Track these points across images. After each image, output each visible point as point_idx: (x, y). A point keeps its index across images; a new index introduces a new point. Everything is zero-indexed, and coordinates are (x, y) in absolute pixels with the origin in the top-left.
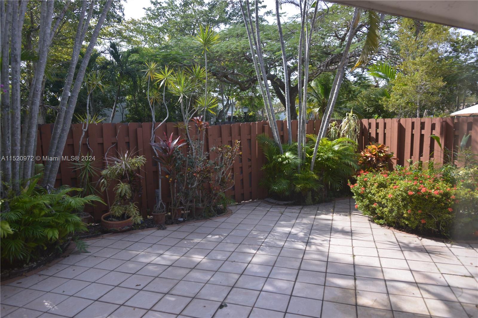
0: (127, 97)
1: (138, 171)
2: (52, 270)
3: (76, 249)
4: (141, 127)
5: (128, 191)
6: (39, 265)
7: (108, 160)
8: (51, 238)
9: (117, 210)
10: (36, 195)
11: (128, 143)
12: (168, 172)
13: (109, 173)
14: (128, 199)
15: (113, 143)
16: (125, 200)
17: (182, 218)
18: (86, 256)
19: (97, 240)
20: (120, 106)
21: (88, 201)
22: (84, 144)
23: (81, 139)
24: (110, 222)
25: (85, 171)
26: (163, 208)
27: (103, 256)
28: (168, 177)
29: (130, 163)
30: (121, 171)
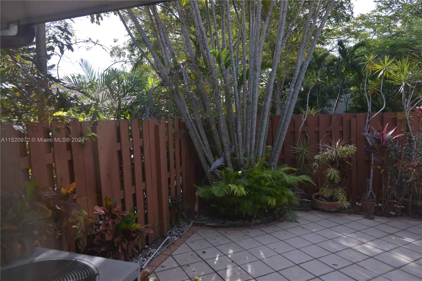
0: (352, 89)
1: (349, 159)
2: (270, 229)
3: (289, 218)
4: (356, 117)
5: (337, 176)
6: (262, 223)
7: (322, 147)
8: (270, 204)
9: (326, 192)
10: (264, 169)
11: (341, 132)
12: (381, 162)
13: (321, 158)
14: (336, 184)
15: (327, 132)
16: (333, 184)
18: (295, 225)
19: (307, 214)
20: (345, 96)
21: (301, 180)
22: (303, 132)
23: (301, 127)
24: (319, 201)
25: (302, 155)
26: (373, 198)
27: (309, 229)
28: (379, 168)
29: (340, 150)
30: (332, 157)
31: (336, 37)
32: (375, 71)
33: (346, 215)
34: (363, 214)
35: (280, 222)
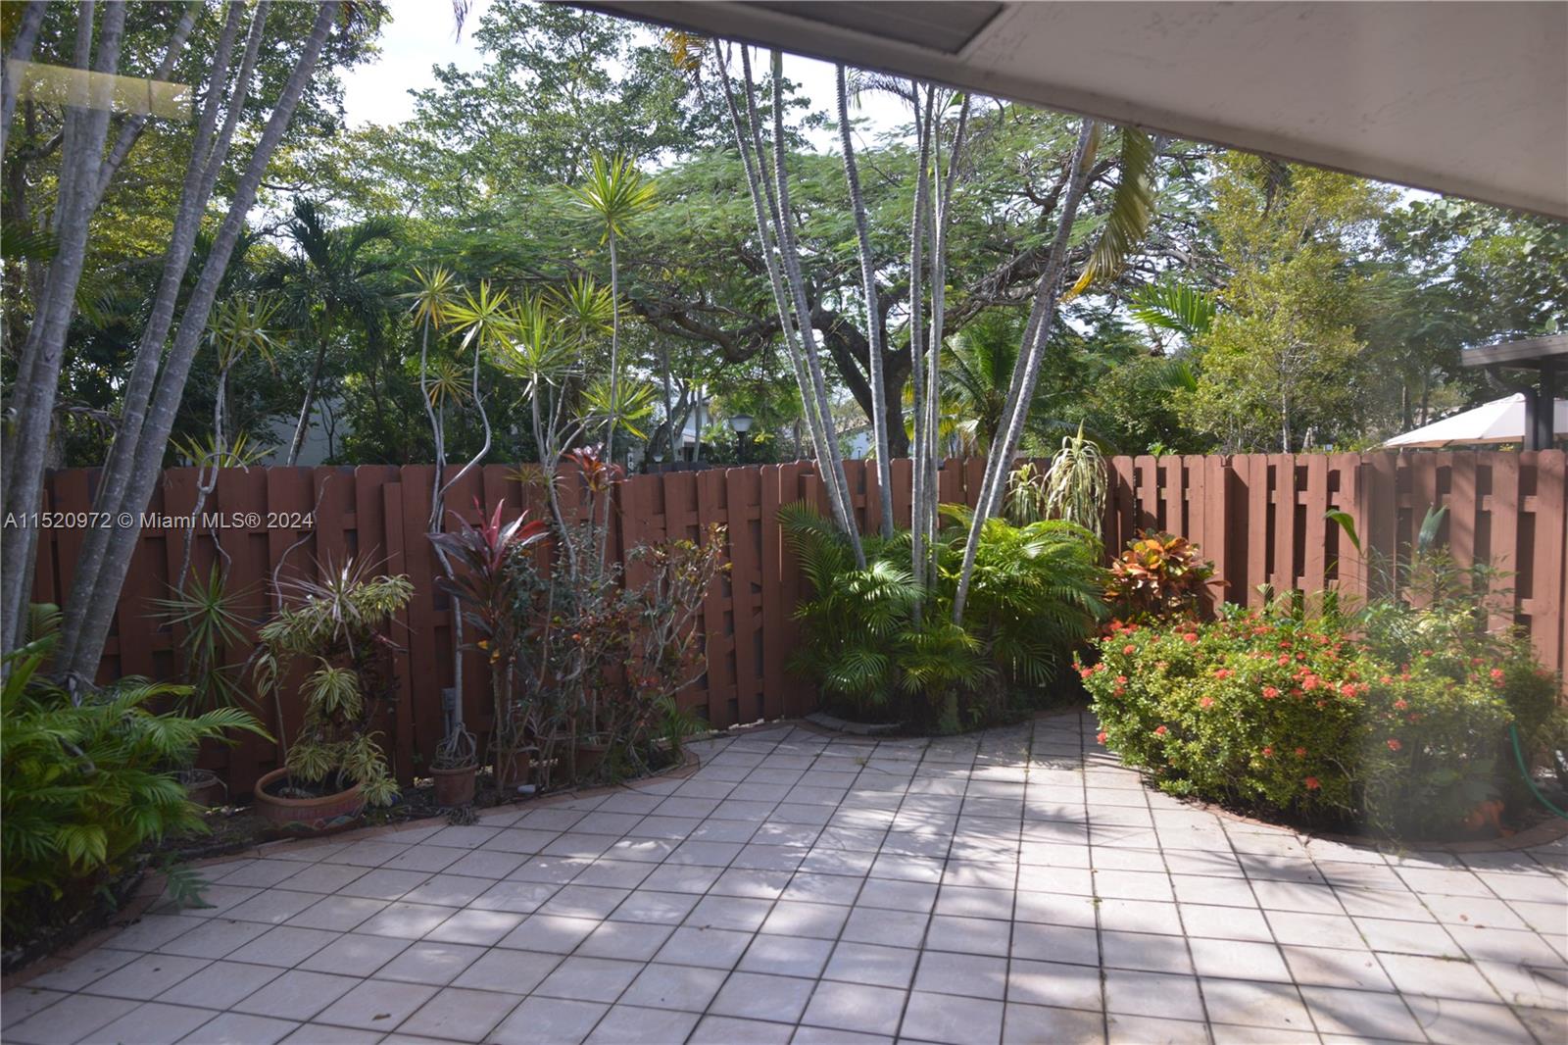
0: (348, 379)
1: (386, 624)
2: (78, 972)
3: (166, 896)
4: (398, 479)
5: (351, 693)
6: (34, 956)
7: (284, 590)
8: (81, 859)
9: (311, 760)
10: (32, 710)
11: (352, 533)
12: (486, 627)
13: (285, 633)
14: (349, 722)
15: (300, 535)
16: (338, 725)
17: (529, 783)
18: (199, 921)
19: (237, 864)
20: (325, 408)
21: (213, 730)
22: (201, 537)
24: (283, 802)
25: (203, 628)
26: (468, 749)
27: (259, 920)
28: (485, 647)
29: (357, 599)
30: (327, 626)
31: (285, 185)
32: (449, 327)
33: (386, 828)
34: (442, 812)
35: (124, 928)
